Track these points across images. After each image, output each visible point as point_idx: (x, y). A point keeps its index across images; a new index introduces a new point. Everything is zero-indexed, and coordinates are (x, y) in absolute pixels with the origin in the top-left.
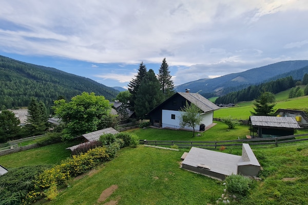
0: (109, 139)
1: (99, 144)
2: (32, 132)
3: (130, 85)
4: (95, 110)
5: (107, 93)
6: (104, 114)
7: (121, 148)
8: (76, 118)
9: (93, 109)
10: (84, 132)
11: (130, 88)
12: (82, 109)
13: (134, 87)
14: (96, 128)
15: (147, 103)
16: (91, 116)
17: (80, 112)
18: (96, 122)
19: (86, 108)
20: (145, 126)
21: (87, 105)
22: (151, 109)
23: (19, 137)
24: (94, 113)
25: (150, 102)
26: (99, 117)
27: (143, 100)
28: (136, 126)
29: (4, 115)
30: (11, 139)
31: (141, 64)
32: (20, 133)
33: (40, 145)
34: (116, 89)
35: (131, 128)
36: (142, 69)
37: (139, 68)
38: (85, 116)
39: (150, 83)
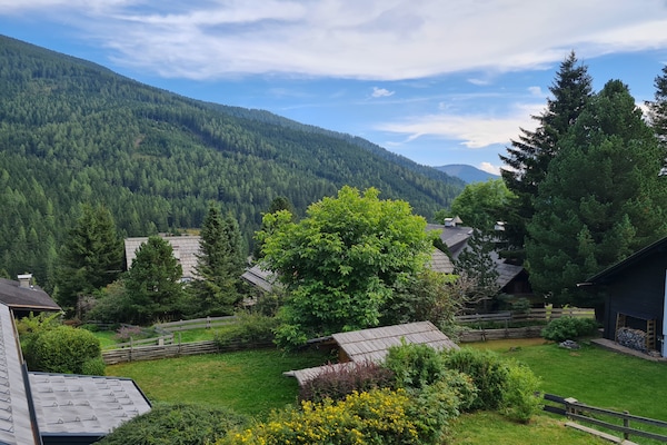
0: (419, 364)
1: (383, 377)
2: (206, 305)
3: (508, 155)
4: (375, 250)
5: (419, 188)
6: (403, 269)
7: (463, 409)
8: (317, 275)
9: (369, 248)
10: (338, 325)
11: (510, 168)
12: (336, 244)
13: (529, 162)
14: (374, 314)
15: (584, 237)
16: (362, 272)
17: (327, 254)
18: (377, 294)
19: (348, 243)
20: (573, 337)
21: (351, 235)
22: (602, 260)
23: (177, 315)
24: (371, 262)
25: (600, 231)
26: (387, 278)
27: (565, 217)
29: (152, 251)
30: (162, 316)
31: (567, 65)
32: (181, 304)
33: (220, 348)
34: (450, 173)
35: (506, 337)
36: (570, 82)
37: (554, 80)
38: (345, 270)
39: (607, 144)
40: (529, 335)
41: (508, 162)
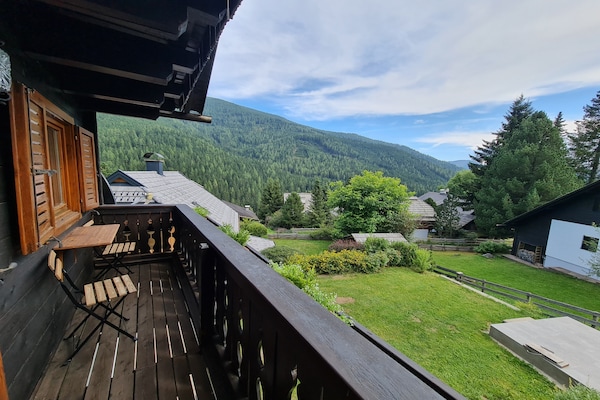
2: (313, 223)
3: (475, 155)
4: (375, 199)
5: (438, 174)
6: (393, 209)
7: (390, 264)
8: (350, 209)
9: (373, 199)
10: (357, 231)
11: (476, 163)
12: (358, 196)
13: (486, 159)
14: (374, 228)
15: (506, 201)
16: (368, 211)
17: (355, 200)
18: (376, 218)
19: (364, 195)
20: (491, 252)
21: (366, 191)
22: (516, 212)
23: (301, 226)
24: (374, 204)
25: (516, 197)
26: (384, 212)
27: (497, 190)
28: (470, 247)
29: (292, 198)
30: (296, 226)
31: (517, 103)
32: (302, 222)
33: (313, 238)
34: (458, 165)
35: (457, 250)
36: (519, 112)
37: (508, 112)
38: (361, 208)
39: (527, 149)
40: (471, 251)
41: (475, 159)
